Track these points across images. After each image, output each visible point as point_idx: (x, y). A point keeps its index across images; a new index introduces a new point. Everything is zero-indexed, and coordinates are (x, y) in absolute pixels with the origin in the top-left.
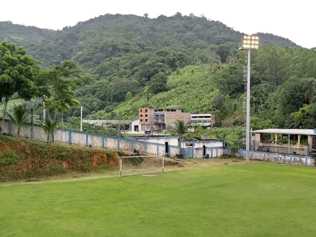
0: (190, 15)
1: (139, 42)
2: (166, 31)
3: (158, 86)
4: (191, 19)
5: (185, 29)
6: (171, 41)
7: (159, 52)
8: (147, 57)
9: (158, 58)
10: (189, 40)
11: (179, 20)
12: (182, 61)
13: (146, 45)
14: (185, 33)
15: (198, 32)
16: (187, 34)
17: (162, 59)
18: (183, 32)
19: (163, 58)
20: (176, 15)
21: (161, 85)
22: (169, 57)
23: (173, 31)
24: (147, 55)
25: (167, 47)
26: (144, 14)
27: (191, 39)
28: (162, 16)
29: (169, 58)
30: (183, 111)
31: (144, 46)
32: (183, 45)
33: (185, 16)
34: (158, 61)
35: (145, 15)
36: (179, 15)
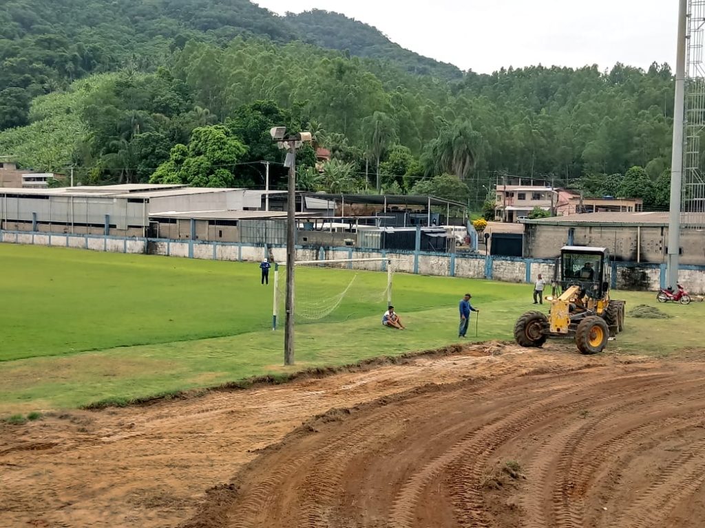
1: (21, 12)
3: (6, 113)
6: (101, 16)
7: (42, 41)
8: (17, 48)
9: (38, 52)
10: (144, 16)
12: (96, 62)
13: (39, 20)
17: (48, 56)
19: (51, 53)
21: (13, 113)
22: (64, 52)
24: (18, 45)
25: (87, 28)
27: (150, 13)
29: (63, 55)
30: (18, 168)
31: (32, 22)
32: (126, 28)
34: (37, 60)
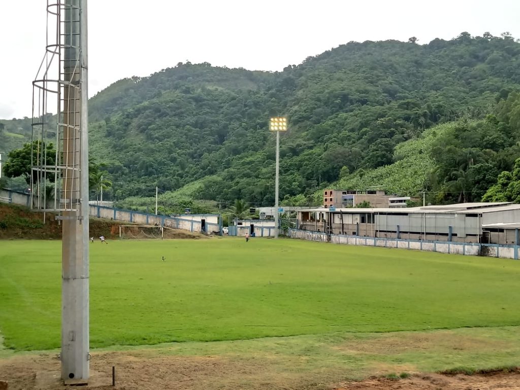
0: (484, 35)
1: (388, 86)
2: (441, 64)
3: (378, 156)
4: (486, 42)
5: (474, 60)
6: (444, 82)
7: (403, 104)
8: (386, 112)
9: (402, 113)
10: (476, 78)
11: (464, 45)
12: (440, 116)
13: (401, 90)
14: (472, 67)
15: (493, 64)
16: (475, 68)
17: (406, 114)
18: (470, 65)
19: (408, 112)
20: (460, 38)
21: (384, 156)
22: (418, 110)
23: (453, 64)
24: (386, 109)
25: (434, 92)
26: (410, 39)
27: (480, 76)
28: (437, 40)
29: (417, 113)
30: (386, 194)
31: (396, 92)
32: (462, 88)
33: (478, 37)
34: (399, 118)
35: (412, 40)
36: (465, 35)
